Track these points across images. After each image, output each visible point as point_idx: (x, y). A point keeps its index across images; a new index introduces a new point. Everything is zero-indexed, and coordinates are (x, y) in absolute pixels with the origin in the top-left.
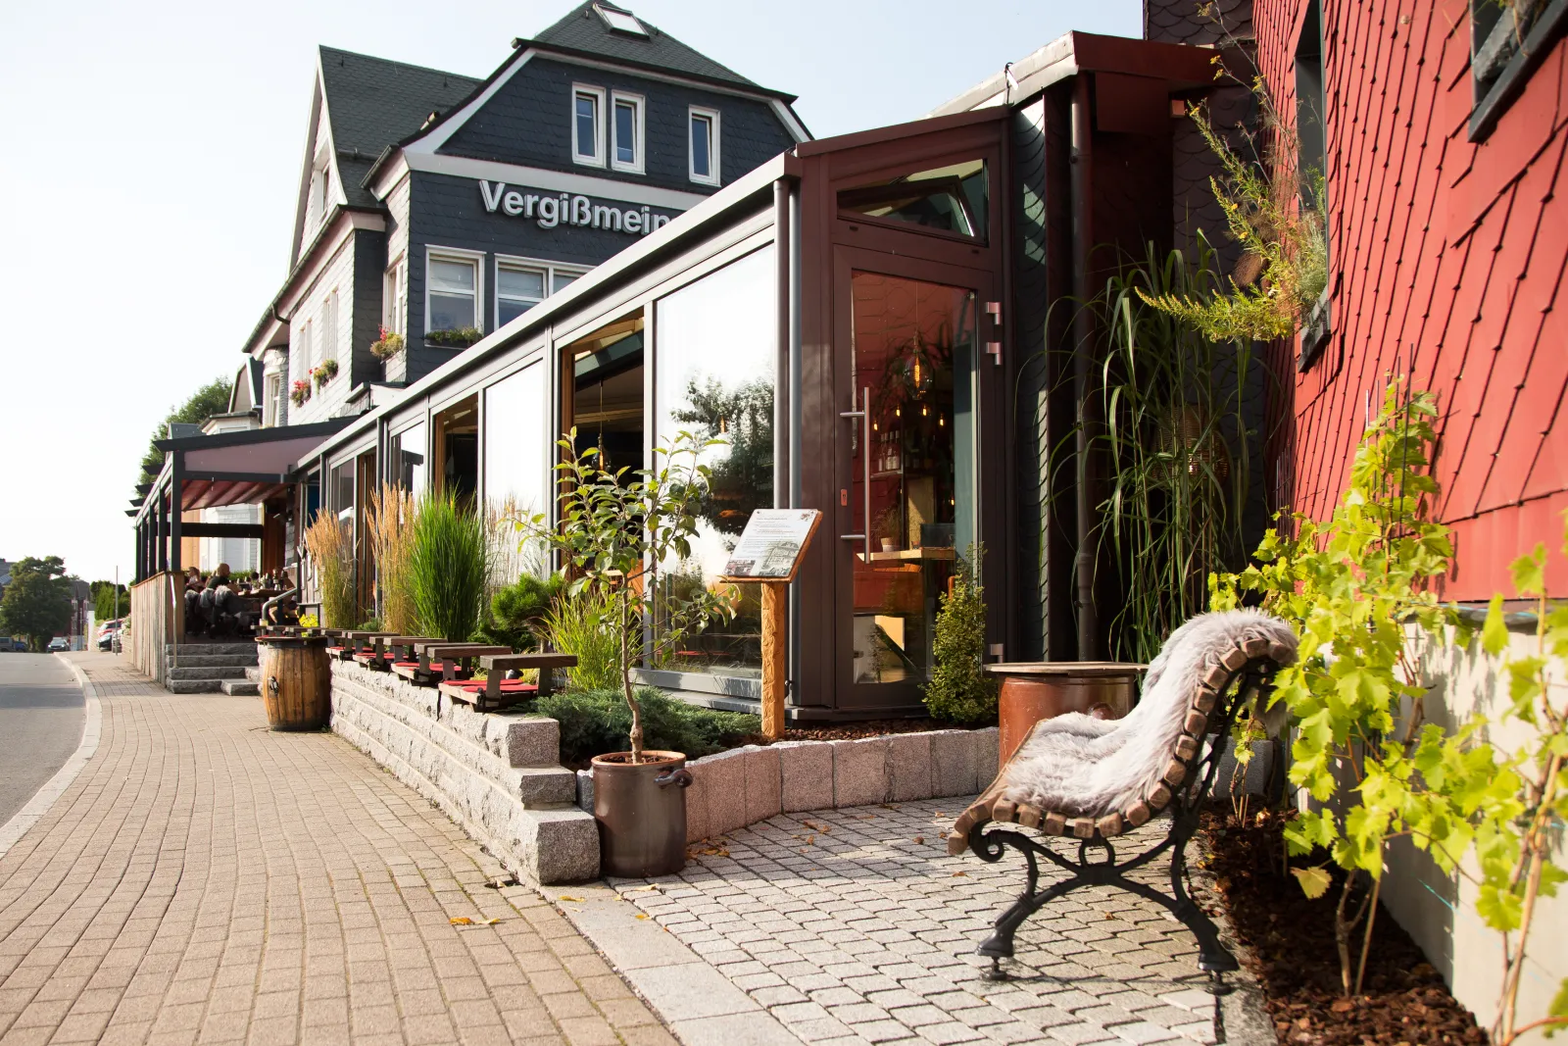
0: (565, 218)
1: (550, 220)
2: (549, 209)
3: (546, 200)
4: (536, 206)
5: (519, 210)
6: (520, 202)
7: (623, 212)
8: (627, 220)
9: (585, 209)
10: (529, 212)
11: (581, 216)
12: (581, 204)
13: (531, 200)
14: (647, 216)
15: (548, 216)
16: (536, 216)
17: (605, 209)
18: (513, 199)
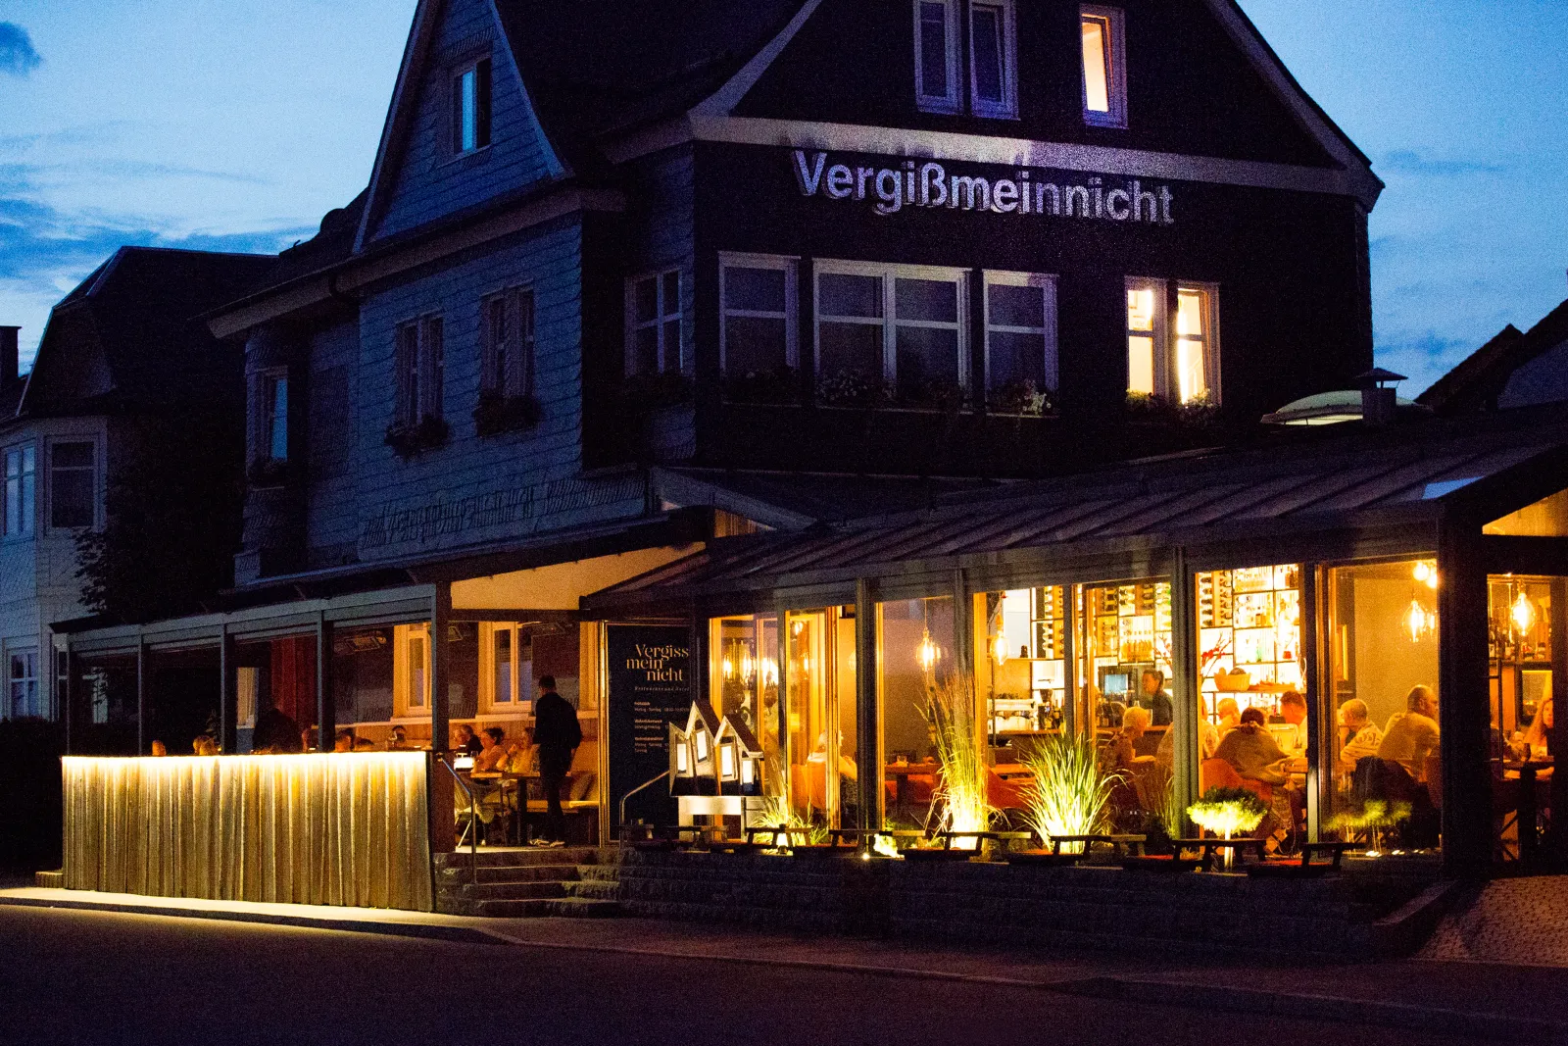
0: (911, 198)
1: (890, 203)
2: (888, 185)
3: (884, 173)
4: (869, 181)
5: (847, 192)
6: (849, 179)
7: (992, 184)
8: (998, 194)
9: (938, 182)
10: (861, 192)
11: (934, 192)
12: (933, 175)
13: (863, 174)
14: (1026, 186)
15: (889, 197)
16: (872, 198)
17: (967, 179)
18: (840, 175)
